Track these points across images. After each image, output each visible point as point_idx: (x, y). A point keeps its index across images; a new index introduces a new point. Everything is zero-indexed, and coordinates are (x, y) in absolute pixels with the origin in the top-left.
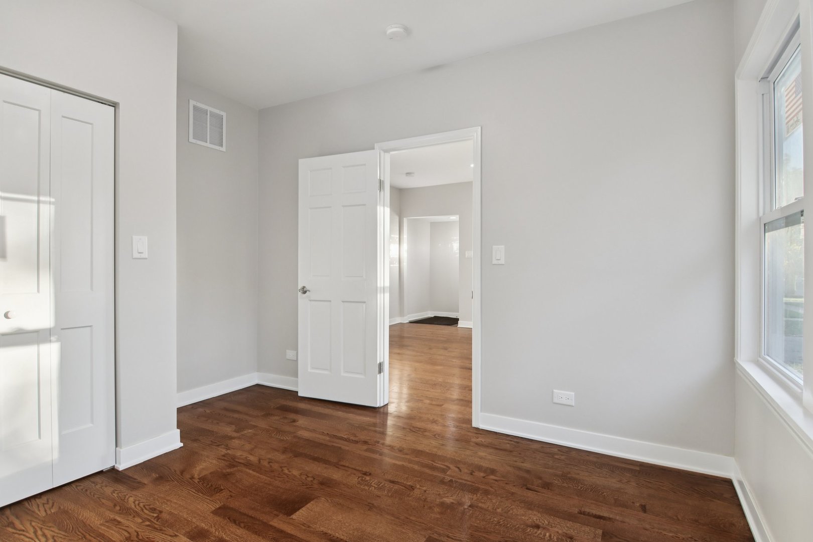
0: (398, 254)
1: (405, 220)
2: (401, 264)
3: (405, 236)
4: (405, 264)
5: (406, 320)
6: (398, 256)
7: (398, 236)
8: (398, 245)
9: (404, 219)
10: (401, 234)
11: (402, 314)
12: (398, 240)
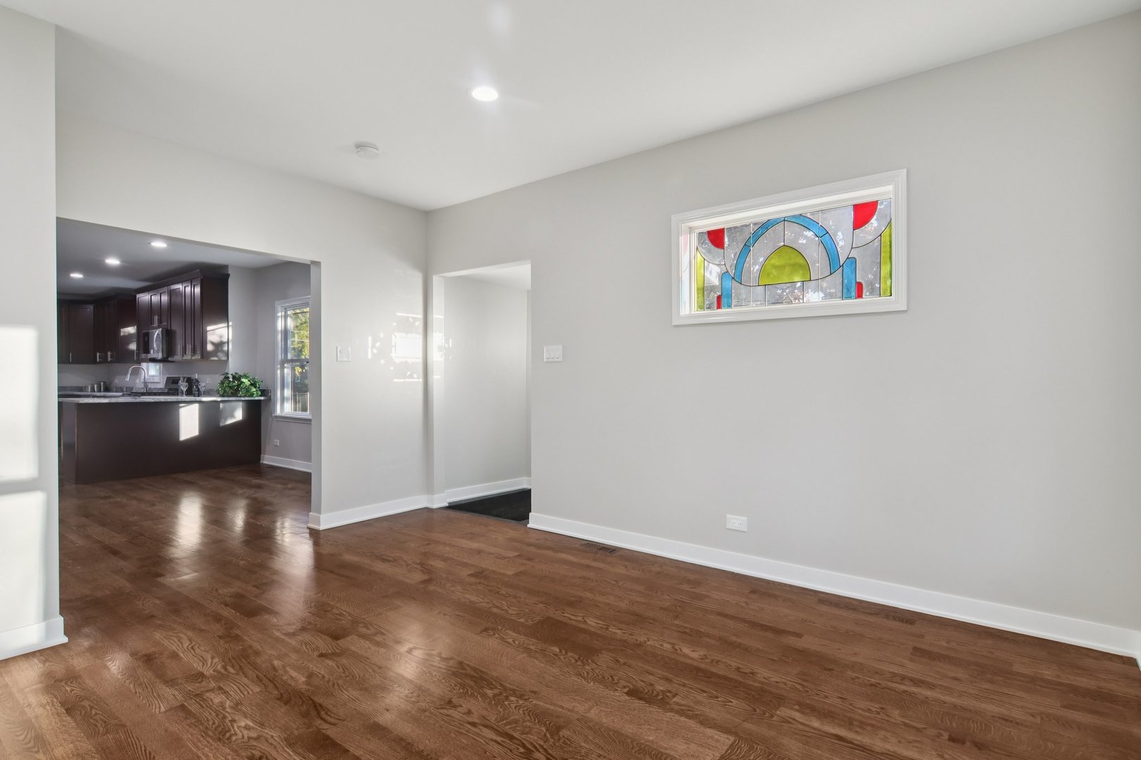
0: (420, 355)
1: (437, 282)
2: (429, 377)
3: (437, 315)
4: (437, 378)
5: (439, 501)
6: (420, 360)
7: (420, 316)
8: (420, 338)
9: (434, 277)
10: (429, 311)
11: (429, 489)
12: (419, 324)
